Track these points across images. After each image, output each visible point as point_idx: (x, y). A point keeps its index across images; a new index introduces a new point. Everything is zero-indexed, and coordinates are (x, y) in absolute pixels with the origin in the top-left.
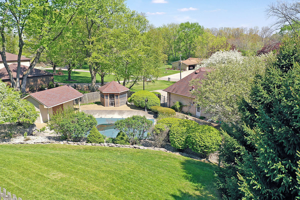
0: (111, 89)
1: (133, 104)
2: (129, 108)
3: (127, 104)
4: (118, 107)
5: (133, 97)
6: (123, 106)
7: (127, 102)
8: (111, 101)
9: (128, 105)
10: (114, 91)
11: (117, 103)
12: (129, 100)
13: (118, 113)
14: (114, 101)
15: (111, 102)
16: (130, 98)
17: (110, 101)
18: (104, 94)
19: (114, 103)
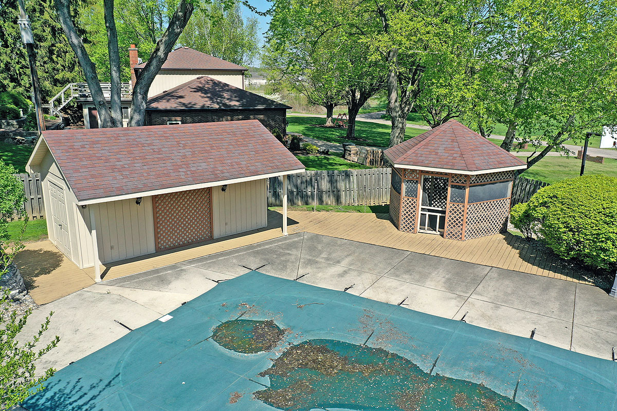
0: (437, 154)
1: (534, 236)
2: (512, 259)
3: (504, 231)
4: (455, 242)
5: (544, 204)
6: (482, 240)
7: (505, 225)
8: (429, 210)
9: (511, 240)
10: (447, 163)
11: (457, 223)
12: (516, 215)
13: (449, 279)
14: (444, 212)
15: (428, 213)
16: (521, 208)
17: (423, 209)
18: (402, 173)
19: (443, 219)
